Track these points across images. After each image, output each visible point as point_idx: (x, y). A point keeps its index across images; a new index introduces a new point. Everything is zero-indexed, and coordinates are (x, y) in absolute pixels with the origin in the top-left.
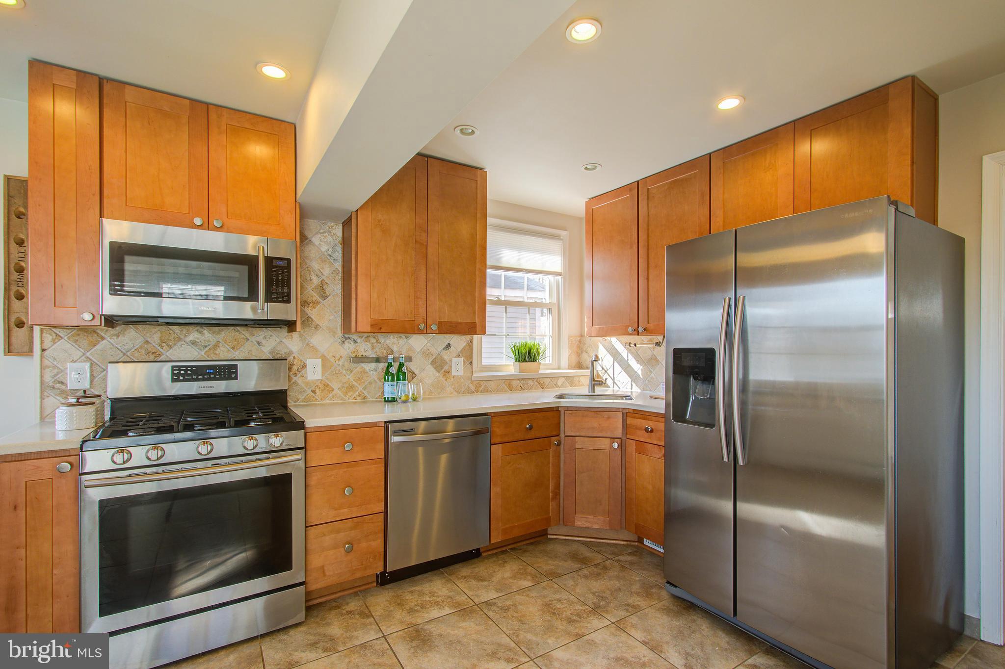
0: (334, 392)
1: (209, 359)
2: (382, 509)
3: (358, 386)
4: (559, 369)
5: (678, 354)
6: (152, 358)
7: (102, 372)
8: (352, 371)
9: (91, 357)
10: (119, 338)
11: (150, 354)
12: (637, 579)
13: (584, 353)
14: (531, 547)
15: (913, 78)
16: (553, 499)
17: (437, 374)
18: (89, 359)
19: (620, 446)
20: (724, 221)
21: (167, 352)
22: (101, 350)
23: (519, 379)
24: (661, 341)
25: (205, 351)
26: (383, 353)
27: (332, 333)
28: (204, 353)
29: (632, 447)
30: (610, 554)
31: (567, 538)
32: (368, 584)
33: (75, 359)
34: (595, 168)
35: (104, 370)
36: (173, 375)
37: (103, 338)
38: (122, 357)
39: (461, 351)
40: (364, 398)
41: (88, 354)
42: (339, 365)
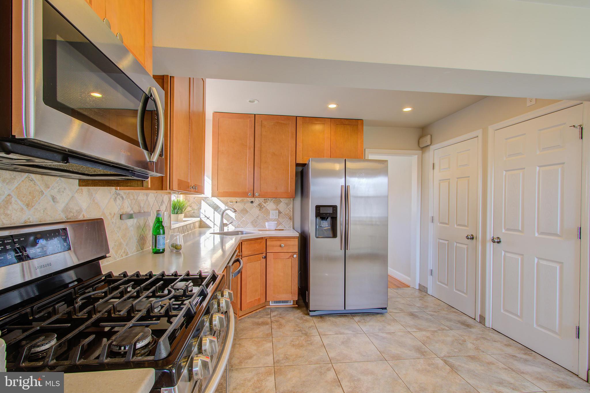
3: (123, 243)
5: (318, 208)
8: (120, 228)
20: (302, 149)
24: (254, 201)
26: (136, 209)
29: (270, 256)
39: (167, 206)
42: (113, 223)
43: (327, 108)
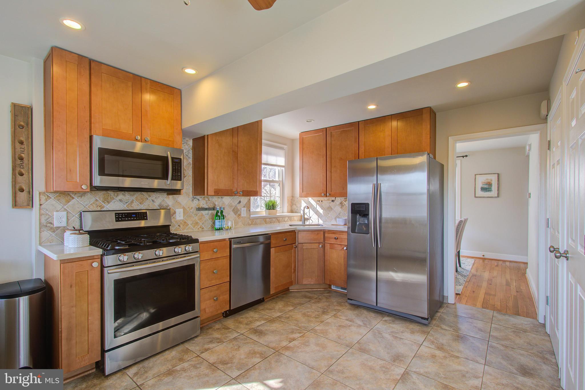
0: (189, 226)
1: (128, 209)
2: (228, 280)
3: (200, 222)
4: (283, 213)
5: (353, 205)
6: (99, 209)
7: (73, 217)
8: (197, 215)
9: (67, 209)
10: (82, 198)
11: (98, 207)
12: (335, 301)
13: (294, 206)
14: (284, 296)
15: (430, 107)
16: (293, 272)
17: (235, 216)
18: (66, 210)
19: (322, 246)
20: (364, 150)
21: (107, 206)
22: (72, 205)
23: (269, 218)
24: (334, 200)
25: (126, 205)
26: (211, 205)
27: (187, 196)
28: (126, 206)
29: (328, 246)
30: (319, 294)
31: (298, 290)
32: (220, 317)
33: (58, 210)
34: (311, 121)
35: (74, 216)
36: (116, 218)
37: (73, 198)
38: (84, 208)
39: (245, 204)
40: (202, 229)
41: (65, 207)
42: (191, 212)
43: (367, 109)
